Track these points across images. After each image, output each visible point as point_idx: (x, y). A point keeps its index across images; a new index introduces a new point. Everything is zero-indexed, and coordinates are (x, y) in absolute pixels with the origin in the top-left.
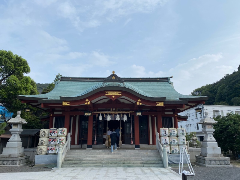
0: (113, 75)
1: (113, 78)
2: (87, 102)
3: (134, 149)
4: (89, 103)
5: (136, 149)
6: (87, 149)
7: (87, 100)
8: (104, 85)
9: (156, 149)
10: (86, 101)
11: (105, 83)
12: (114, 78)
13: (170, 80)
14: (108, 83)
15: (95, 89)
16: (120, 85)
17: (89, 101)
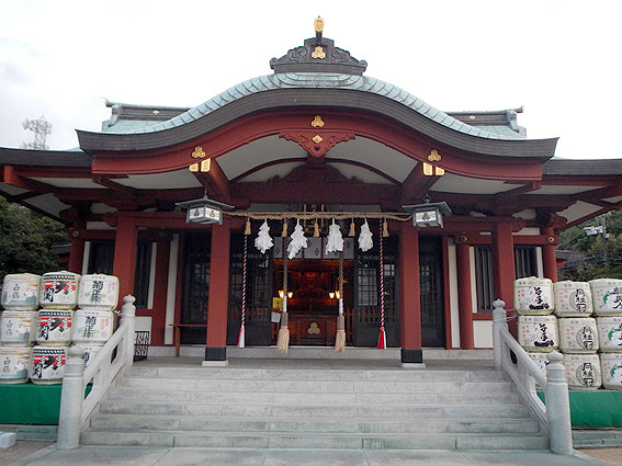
0: (318, 41)
1: (314, 55)
2: (199, 161)
3: (400, 367)
4: (206, 166)
5: (406, 365)
6: (205, 363)
7: (199, 153)
8: (277, 82)
9: (493, 368)
10: (195, 155)
11: (282, 76)
12: (319, 53)
13: (514, 117)
14: (292, 75)
15: (231, 100)
16: (349, 82)
17: (204, 159)
